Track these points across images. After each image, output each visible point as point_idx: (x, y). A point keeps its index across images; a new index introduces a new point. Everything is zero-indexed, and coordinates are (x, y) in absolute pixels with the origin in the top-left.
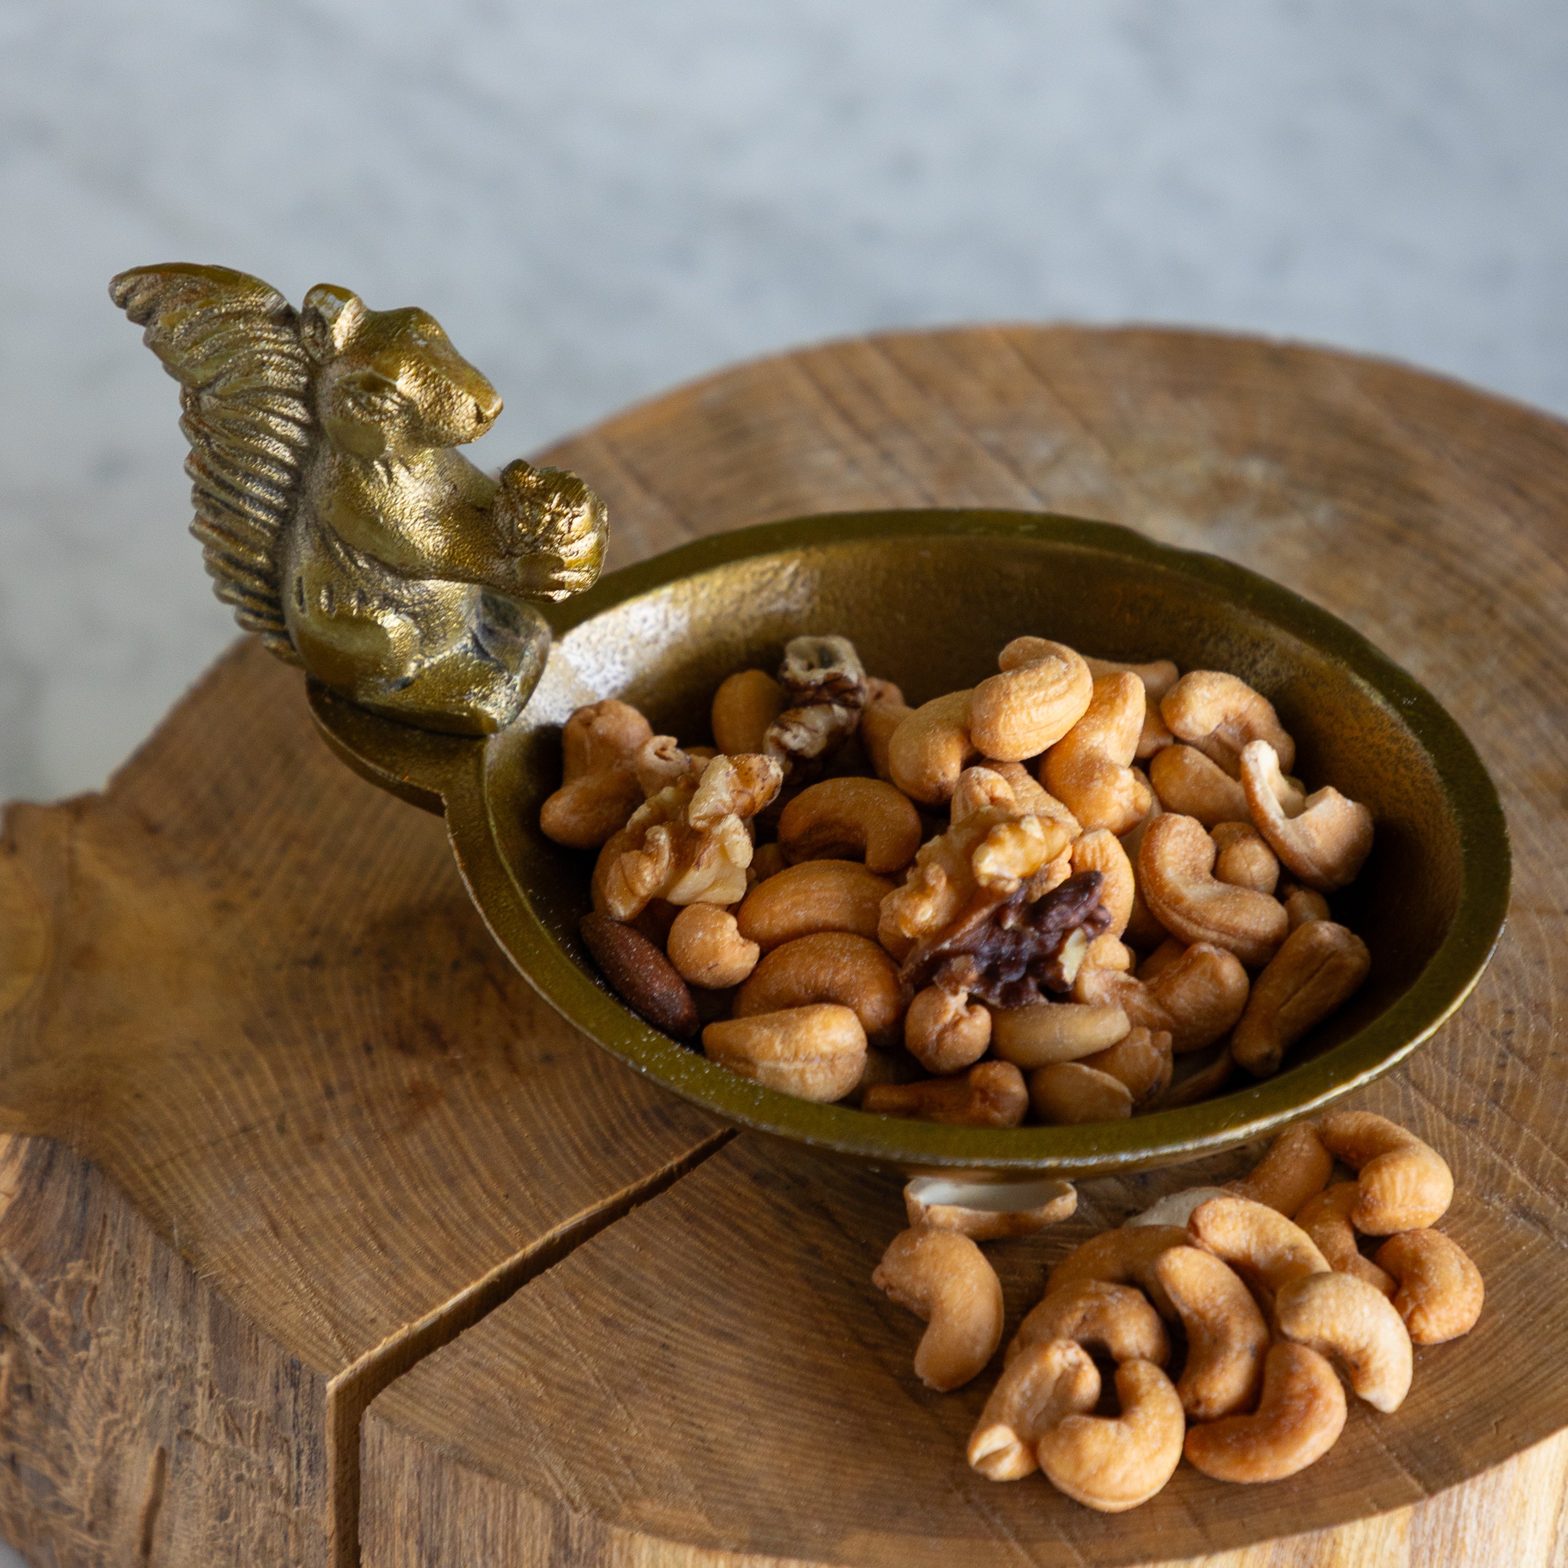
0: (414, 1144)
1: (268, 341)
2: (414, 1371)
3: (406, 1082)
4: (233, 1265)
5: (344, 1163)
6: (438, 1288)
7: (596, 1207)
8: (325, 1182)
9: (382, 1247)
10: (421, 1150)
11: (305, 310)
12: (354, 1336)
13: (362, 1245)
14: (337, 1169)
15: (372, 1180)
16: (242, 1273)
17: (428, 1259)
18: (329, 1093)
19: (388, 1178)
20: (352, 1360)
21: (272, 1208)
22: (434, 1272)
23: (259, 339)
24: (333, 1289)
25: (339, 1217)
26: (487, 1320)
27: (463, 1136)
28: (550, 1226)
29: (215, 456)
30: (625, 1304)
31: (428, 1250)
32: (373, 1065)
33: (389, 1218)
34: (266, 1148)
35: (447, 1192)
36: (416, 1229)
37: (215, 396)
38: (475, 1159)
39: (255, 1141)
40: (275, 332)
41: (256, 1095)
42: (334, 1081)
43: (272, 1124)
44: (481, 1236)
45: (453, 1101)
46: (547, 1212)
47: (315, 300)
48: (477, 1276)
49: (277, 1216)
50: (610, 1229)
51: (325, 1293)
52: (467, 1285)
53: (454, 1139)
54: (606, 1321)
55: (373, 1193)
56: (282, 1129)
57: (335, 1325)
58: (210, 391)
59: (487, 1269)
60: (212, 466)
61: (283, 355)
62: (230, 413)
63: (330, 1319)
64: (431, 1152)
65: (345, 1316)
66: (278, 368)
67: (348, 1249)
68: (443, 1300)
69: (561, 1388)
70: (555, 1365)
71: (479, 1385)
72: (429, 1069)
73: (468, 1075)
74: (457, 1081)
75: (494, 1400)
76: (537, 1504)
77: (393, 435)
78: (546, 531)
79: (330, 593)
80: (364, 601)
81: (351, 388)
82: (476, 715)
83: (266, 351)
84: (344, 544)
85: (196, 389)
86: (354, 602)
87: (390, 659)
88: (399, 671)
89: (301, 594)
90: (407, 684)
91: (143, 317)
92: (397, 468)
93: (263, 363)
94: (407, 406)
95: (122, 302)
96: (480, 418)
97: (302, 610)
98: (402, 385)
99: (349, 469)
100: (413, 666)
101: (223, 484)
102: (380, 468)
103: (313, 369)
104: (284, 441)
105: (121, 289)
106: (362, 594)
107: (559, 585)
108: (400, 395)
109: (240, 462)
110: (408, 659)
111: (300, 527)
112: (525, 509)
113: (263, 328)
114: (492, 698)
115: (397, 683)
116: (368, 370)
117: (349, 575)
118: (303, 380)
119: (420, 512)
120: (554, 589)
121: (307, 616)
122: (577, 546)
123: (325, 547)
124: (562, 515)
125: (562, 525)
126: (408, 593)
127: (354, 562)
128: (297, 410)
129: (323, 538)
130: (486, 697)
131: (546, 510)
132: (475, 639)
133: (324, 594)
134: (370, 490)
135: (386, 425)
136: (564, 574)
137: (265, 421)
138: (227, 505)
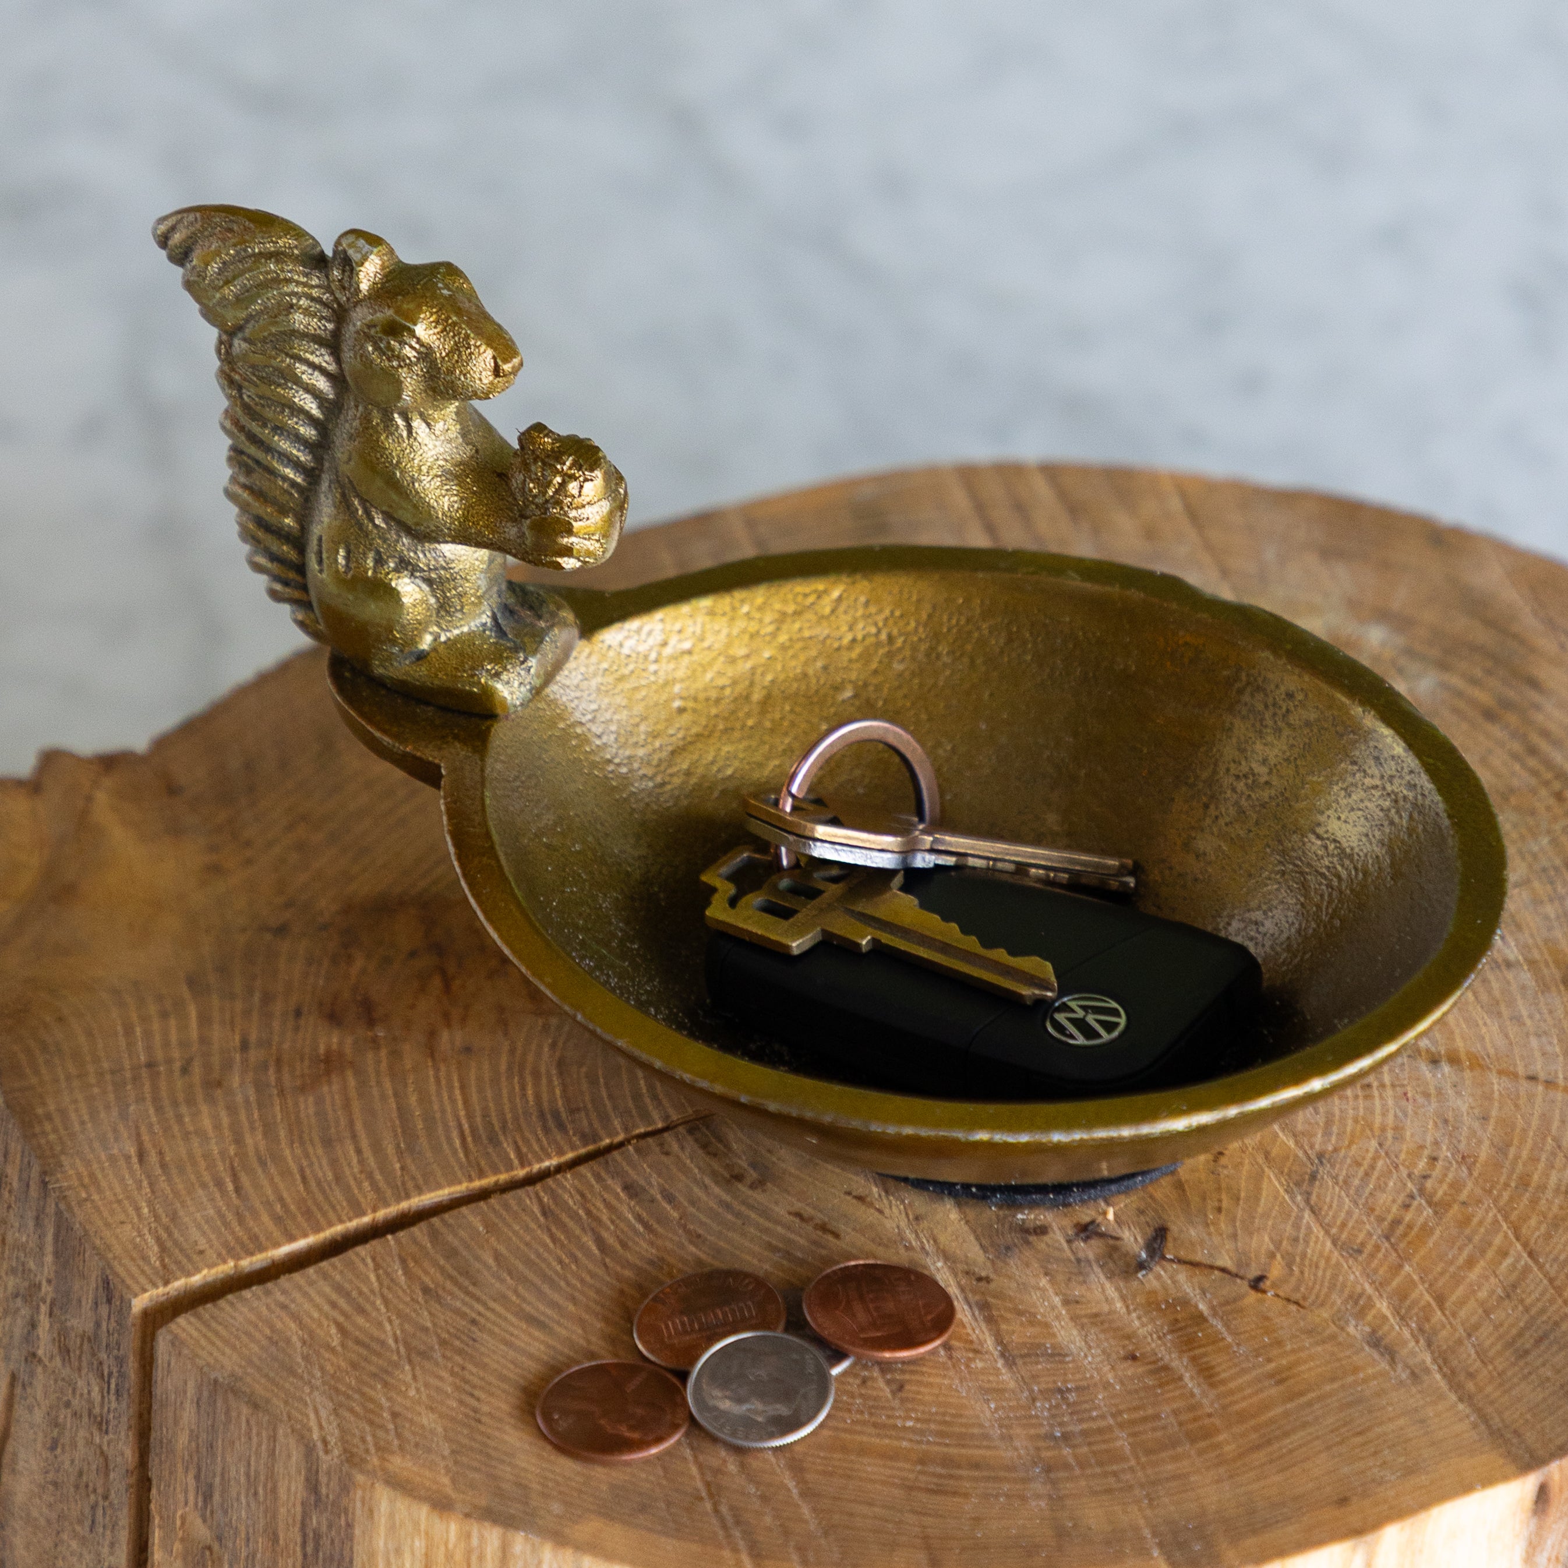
0: (307, 1106)
1: (298, 283)
2: (222, 1303)
3: (322, 1050)
4: (86, 1180)
5: (232, 1109)
6: (277, 1234)
7: (460, 1189)
8: (207, 1123)
9: (238, 1189)
10: (311, 1110)
11: (335, 252)
12: (178, 1263)
13: (219, 1184)
14: (223, 1114)
15: (253, 1129)
16: (92, 1189)
17: (278, 1208)
18: (245, 1046)
19: (269, 1130)
20: (166, 1283)
21: (146, 1138)
22: (278, 1220)
23: (288, 281)
24: (174, 1217)
25: (206, 1156)
26: (311, 1271)
27: (356, 1106)
28: (408, 1197)
29: (246, 407)
30: (451, 1277)
31: (281, 1199)
32: (296, 1028)
33: (256, 1165)
34: (163, 1085)
35: (320, 1151)
36: (277, 1179)
37: (245, 340)
38: (359, 1126)
39: (154, 1076)
41: (174, 1038)
42: (253, 1037)
43: (177, 1065)
44: (338, 1194)
45: (359, 1073)
46: (410, 1185)
48: (318, 1229)
49: (148, 1145)
50: (464, 1210)
51: (165, 1220)
52: (305, 1235)
53: (347, 1105)
54: (426, 1290)
55: (249, 1141)
56: (185, 1070)
57: (163, 1249)
58: (241, 334)
59: (330, 1224)
61: (313, 299)
62: (258, 358)
63: (158, 1240)
64: (321, 1114)
65: (176, 1243)
67: (204, 1186)
68: (277, 1245)
69: (358, 1342)
70: (360, 1320)
71: (279, 1325)
72: (349, 1041)
73: (383, 1053)
74: (370, 1056)
75: (288, 1341)
76: (292, 1441)
77: (411, 383)
78: (557, 492)
79: (348, 552)
80: (379, 561)
81: (373, 331)
82: (488, 693)
83: (295, 294)
84: (363, 501)
85: (229, 333)
86: (370, 563)
87: (403, 626)
88: (413, 641)
89: (319, 553)
90: (421, 656)
91: (180, 257)
92: (417, 423)
93: (292, 306)
94: (426, 354)
95: (163, 241)
96: (497, 371)
97: (321, 571)
98: (420, 330)
99: (370, 421)
100: (428, 639)
101: (253, 439)
102: (400, 422)
103: (340, 315)
104: (310, 390)
105: (162, 228)
106: (378, 553)
107: (568, 552)
108: (419, 341)
109: (268, 413)
110: (422, 626)
111: (324, 486)
112: (537, 469)
113: (294, 272)
114: (505, 677)
115: (411, 653)
116: (390, 313)
117: (367, 534)
118: (330, 326)
119: (435, 471)
120: (562, 555)
121: (324, 576)
122: (587, 511)
123: (345, 504)
124: (573, 477)
125: (573, 487)
126: (423, 557)
127: (372, 520)
128: (323, 358)
129: (343, 495)
130: (497, 675)
131: (558, 472)
132: (494, 618)
133: (342, 552)
134: (389, 443)
135: (403, 372)
136: (573, 539)
137: (291, 368)
138: (258, 462)
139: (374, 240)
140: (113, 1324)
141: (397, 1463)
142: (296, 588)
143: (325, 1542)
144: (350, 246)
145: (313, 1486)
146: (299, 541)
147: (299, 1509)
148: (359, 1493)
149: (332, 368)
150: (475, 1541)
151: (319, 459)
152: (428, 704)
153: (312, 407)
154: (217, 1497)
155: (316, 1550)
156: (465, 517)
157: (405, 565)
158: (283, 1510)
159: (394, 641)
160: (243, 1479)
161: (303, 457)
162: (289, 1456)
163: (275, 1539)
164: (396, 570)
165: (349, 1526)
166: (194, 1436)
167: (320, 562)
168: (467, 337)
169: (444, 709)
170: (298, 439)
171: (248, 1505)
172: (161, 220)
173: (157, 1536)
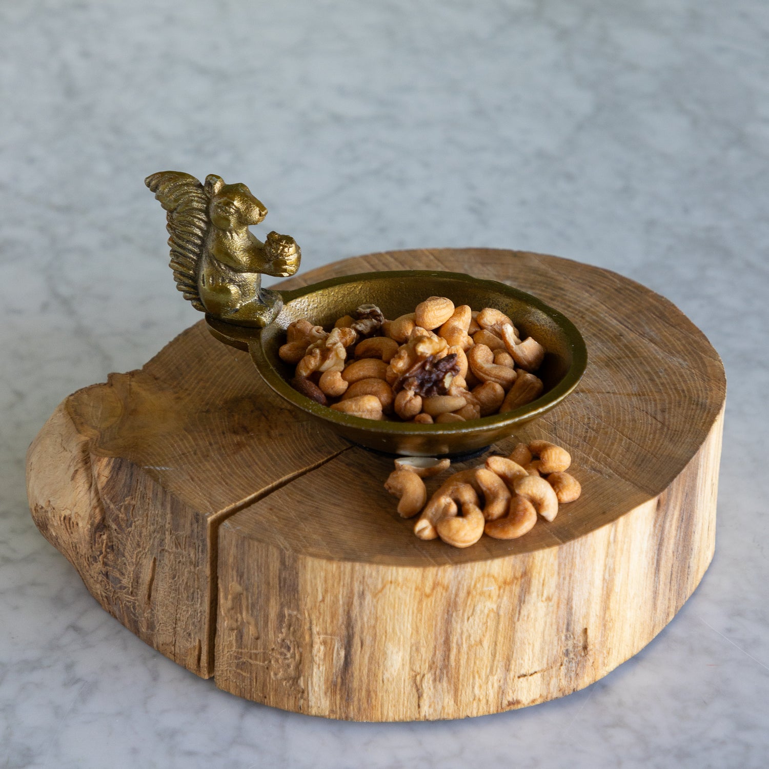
0: (238, 457)
1: (194, 193)
2: (236, 515)
3: (236, 441)
4: (178, 488)
5: (214, 462)
6: (244, 494)
7: (295, 473)
8: (209, 467)
9: (227, 484)
10: (240, 458)
11: (206, 182)
12: (217, 506)
13: (220, 483)
14: (213, 464)
15: (224, 467)
16: (181, 490)
17: (241, 487)
18: (211, 444)
19: (229, 465)
20: (216, 512)
21: (191, 474)
22: (243, 490)
23: (191, 192)
24: (210, 494)
25: (213, 476)
26: (260, 502)
27: (253, 455)
28: (281, 477)
29: (177, 236)
30: (304, 497)
31: (242, 484)
32: (225, 437)
33: (229, 476)
34: (190, 458)
35: (248, 469)
36: (238, 479)
37: (177, 213)
38: (257, 461)
39: (187, 457)
40: (196, 190)
41: (187, 445)
42: (212, 442)
43: (192, 453)
44: (259, 480)
45: (250, 446)
46: (280, 474)
47: (209, 178)
48: (257, 491)
49: (193, 476)
50: (300, 478)
51: (208, 496)
52: (254, 493)
53: (250, 455)
54: (298, 502)
55: (224, 469)
56: (195, 454)
57: (211, 503)
58: (175, 212)
59: (260, 489)
60: (177, 240)
61: (199, 197)
62: (181, 219)
63: (208, 501)
64: (243, 459)
65: (215, 501)
66: (197, 202)
67: (216, 484)
68: (246, 497)
69: (283, 519)
70: (282, 513)
71: (257, 518)
72: (243, 438)
73: (255, 439)
74: (252, 441)
75: (262, 522)
76: (275, 550)
77: (233, 220)
78: (281, 252)
79: (213, 278)
80: (223, 280)
81: (220, 205)
82: (259, 320)
83: (193, 196)
84: (217, 261)
85: (171, 212)
86: (220, 281)
87: (232, 301)
88: (234, 306)
89: (203, 280)
90: (237, 311)
91: (154, 190)
92: (234, 234)
93: (192, 200)
94: (238, 210)
95: (148, 185)
96: (260, 215)
97: (204, 286)
98: (236, 203)
99: (219, 235)
100: (239, 305)
101: (180, 246)
102: (229, 234)
103: (208, 202)
104: (199, 227)
105: (148, 180)
106: (223, 278)
107: (285, 271)
108: (235, 206)
109: (185, 237)
110: (237, 302)
111: (204, 258)
112: (274, 245)
113: (192, 189)
114: (264, 315)
115: (234, 310)
116: (225, 198)
117: (219, 272)
118: (205, 206)
119: (241, 249)
120: (283, 272)
121: (206, 287)
122: (291, 257)
123: (211, 263)
124: (286, 247)
125: (286, 250)
126: (237, 278)
127: (220, 267)
128: (203, 217)
129: (211, 260)
130: (262, 314)
131: (281, 245)
132: (259, 297)
133: (211, 279)
134: (226, 241)
135: (231, 217)
136: (287, 266)
137: (193, 220)
138: (181, 254)
139: (218, 177)
140: (199, 529)
141: (311, 550)
142: (194, 294)
143: (288, 581)
144: (211, 179)
145: (283, 563)
146: (195, 278)
147: (278, 572)
148: (300, 561)
149: (205, 219)
150: (342, 569)
151: (201, 251)
152: (239, 326)
153: (200, 233)
154: (245, 576)
155: (285, 585)
156: (251, 263)
157: (232, 281)
158: (271, 574)
159: (228, 306)
160: (256, 567)
161: (196, 250)
162: (273, 555)
163: (269, 584)
164: (229, 283)
165: (297, 573)
166: (235, 557)
167: (204, 283)
168: (250, 204)
169: (244, 327)
170: (195, 244)
171: (258, 575)
172: (147, 178)
173: (221, 595)
